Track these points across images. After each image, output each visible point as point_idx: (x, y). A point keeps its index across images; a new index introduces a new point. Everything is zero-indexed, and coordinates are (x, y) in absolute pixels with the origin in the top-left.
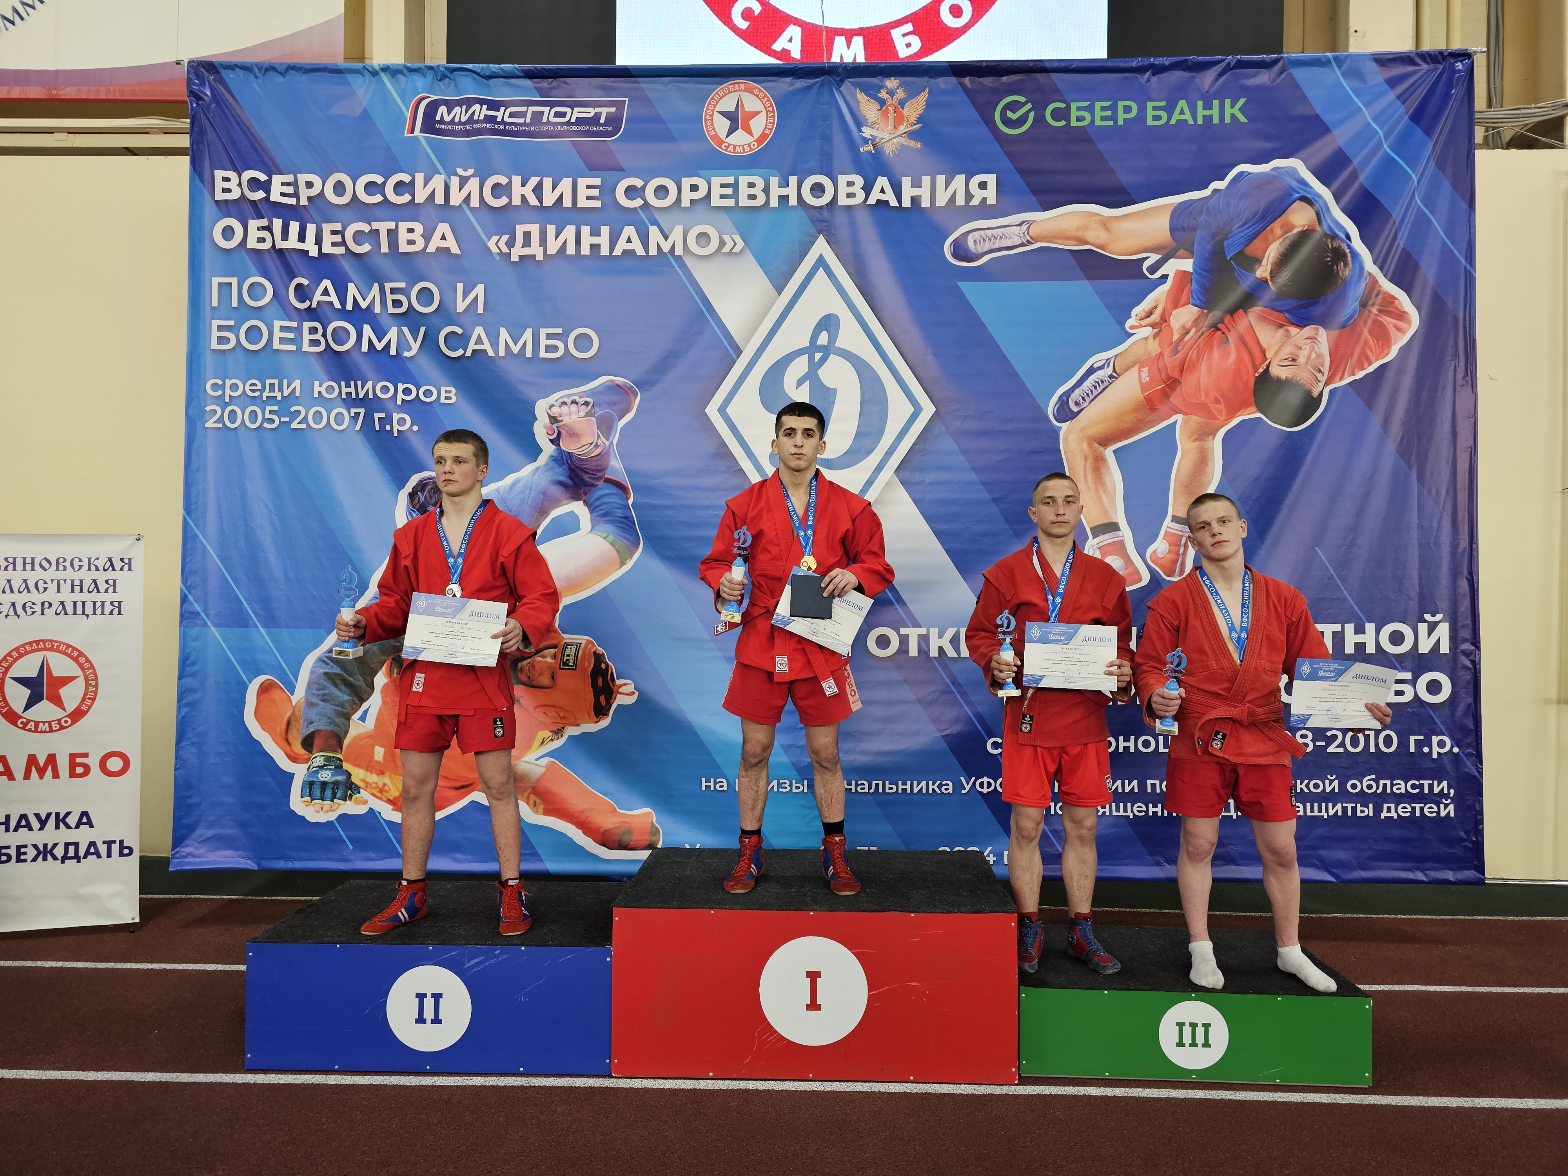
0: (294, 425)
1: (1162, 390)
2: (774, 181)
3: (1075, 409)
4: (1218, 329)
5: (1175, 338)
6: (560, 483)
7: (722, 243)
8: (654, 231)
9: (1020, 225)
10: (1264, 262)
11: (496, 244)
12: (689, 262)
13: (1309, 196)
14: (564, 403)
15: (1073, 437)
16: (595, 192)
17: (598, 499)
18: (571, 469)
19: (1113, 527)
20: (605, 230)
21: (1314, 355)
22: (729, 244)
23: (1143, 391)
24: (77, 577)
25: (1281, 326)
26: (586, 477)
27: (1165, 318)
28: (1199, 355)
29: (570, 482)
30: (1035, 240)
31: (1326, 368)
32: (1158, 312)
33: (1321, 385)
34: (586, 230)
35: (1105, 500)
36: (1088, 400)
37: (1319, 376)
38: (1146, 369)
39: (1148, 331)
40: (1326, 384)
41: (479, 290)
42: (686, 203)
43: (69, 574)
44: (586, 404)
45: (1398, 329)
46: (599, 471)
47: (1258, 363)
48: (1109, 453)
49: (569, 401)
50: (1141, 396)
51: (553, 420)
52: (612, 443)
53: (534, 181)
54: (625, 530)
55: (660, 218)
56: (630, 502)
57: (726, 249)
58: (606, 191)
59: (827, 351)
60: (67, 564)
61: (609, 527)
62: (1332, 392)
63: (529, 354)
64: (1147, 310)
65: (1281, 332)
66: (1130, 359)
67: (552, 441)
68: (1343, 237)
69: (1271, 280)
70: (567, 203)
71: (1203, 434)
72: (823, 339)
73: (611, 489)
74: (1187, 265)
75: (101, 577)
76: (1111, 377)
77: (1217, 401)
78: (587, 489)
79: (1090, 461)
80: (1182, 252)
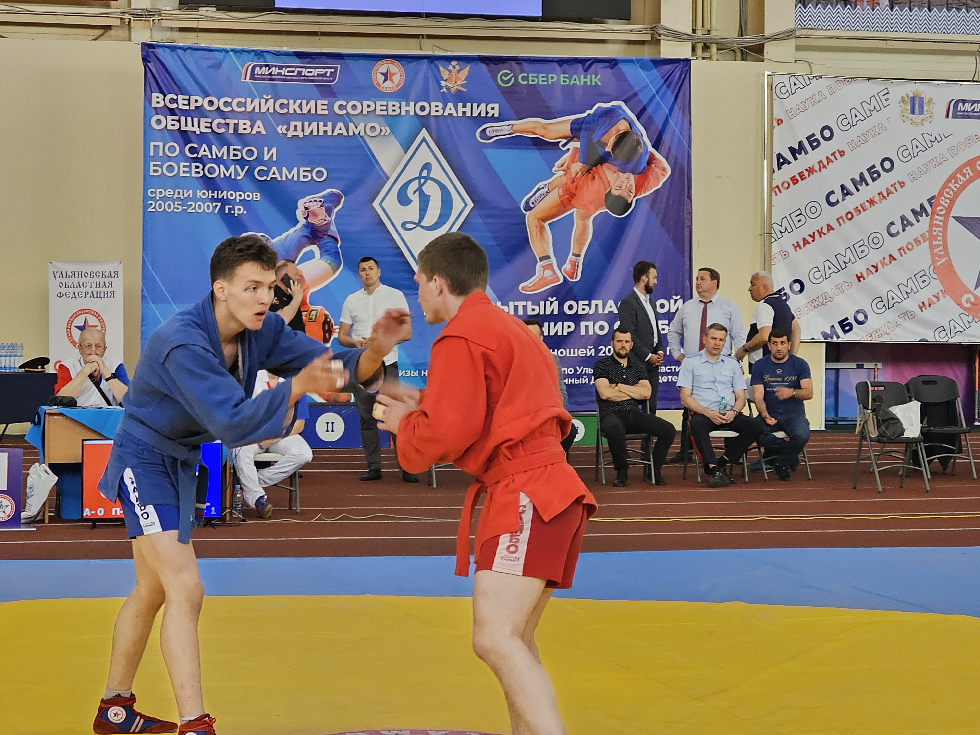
0: (189, 211)
1: (568, 198)
2: (403, 103)
3: (532, 206)
4: (590, 173)
5: (573, 176)
6: (306, 236)
7: (381, 131)
8: (351, 125)
9: (509, 125)
10: (608, 145)
11: (281, 129)
12: (367, 139)
13: (627, 117)
14: (311, 201)
15: (531, 218)
16: (325, 107)
17: (324, 244)
18: (312, 230)
19: (548, 257)
20: (330, 124)
21: (628, 185)
22: (384, 131)
23: (560, 198)
24: (98, 280)
25: (616, 172)
26: (320, 234)
27: (568, 168)
28: (583, 184)
29: (311, 236)
30: (515, 132)
31: (633, 190)
32: (566, 165)
33: (632, 197)
34: (321, 124)
35: (545, 245)
36: (537, 202)
37: (631, 194)
38: (561, 189)
39: (562, 173)
40: (634, 197)
41: (274, 150)
42: (365, 112)
43: (95, 279)
44: (321, 201)
45: (663, 175)
46: (326, 231)
47: (607, 187)
48: (546, 225)
49: (313, 200)
50: (559, 201)
51: (306, 209)
52: (331, 219)
53: (299, 102)
54: (335, 258)
55: (353, 119)
56: (339, 245)
57: (382, 134)
58: (330, 107)
59: (427, 178)
60: (94, 274)
61: (328, 257)
62: (637, 200)
63: (296, 179)
64: (561, 164)
65: (616, 174)
66: (554, 185)
67: (305, 218)
68: (640, 135)
69: (613, 153)
70: (313, 112)
71: (585, 218)
72: (425, 173)
73: (329, 240)
74: (577, 144)
75: (107, 280)
76: (547, 192)
77: (590, 203)
78: (319, 239)
79: (538, 228)
80: (575, 139)
